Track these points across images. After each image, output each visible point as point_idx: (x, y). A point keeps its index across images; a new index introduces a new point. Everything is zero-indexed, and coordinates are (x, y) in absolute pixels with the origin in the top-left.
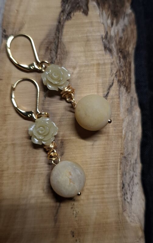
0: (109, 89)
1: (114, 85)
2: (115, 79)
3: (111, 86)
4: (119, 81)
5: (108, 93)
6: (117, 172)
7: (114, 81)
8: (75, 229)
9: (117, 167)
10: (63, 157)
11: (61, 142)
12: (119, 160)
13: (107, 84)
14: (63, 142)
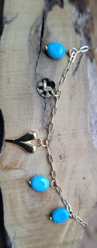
0: (80, 59)
1: (83, 56)
3: (81, 57)
5: (80, 62)
8: (62, 154)
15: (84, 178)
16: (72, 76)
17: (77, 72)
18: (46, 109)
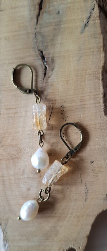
0: (91, 12)
1: (95, 10)
2: (96, 4)
4: (99, 6)
6: (99, 82)
7: (95, 6)
9: (99, 78)
10: (53, 71)
11: (52, 60)
12: (101, 72)
13: (90, 8)
14: (53, 60)
15: (93, 162)
16: (81, 33)
17: (87, 29)
18: (47, 74)
